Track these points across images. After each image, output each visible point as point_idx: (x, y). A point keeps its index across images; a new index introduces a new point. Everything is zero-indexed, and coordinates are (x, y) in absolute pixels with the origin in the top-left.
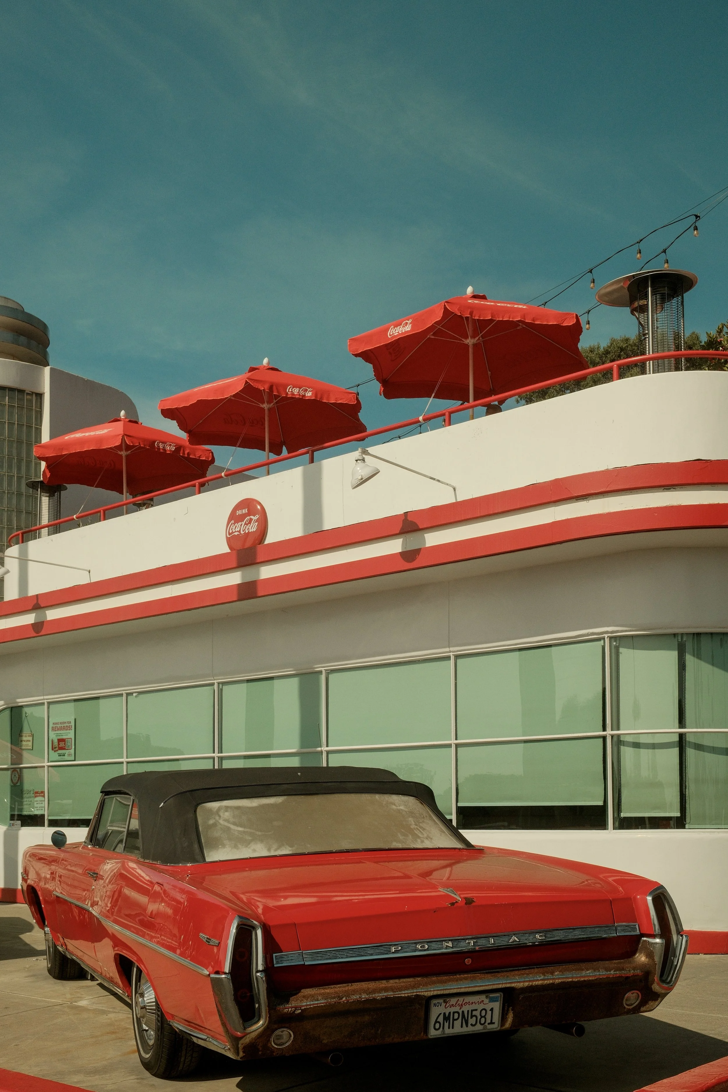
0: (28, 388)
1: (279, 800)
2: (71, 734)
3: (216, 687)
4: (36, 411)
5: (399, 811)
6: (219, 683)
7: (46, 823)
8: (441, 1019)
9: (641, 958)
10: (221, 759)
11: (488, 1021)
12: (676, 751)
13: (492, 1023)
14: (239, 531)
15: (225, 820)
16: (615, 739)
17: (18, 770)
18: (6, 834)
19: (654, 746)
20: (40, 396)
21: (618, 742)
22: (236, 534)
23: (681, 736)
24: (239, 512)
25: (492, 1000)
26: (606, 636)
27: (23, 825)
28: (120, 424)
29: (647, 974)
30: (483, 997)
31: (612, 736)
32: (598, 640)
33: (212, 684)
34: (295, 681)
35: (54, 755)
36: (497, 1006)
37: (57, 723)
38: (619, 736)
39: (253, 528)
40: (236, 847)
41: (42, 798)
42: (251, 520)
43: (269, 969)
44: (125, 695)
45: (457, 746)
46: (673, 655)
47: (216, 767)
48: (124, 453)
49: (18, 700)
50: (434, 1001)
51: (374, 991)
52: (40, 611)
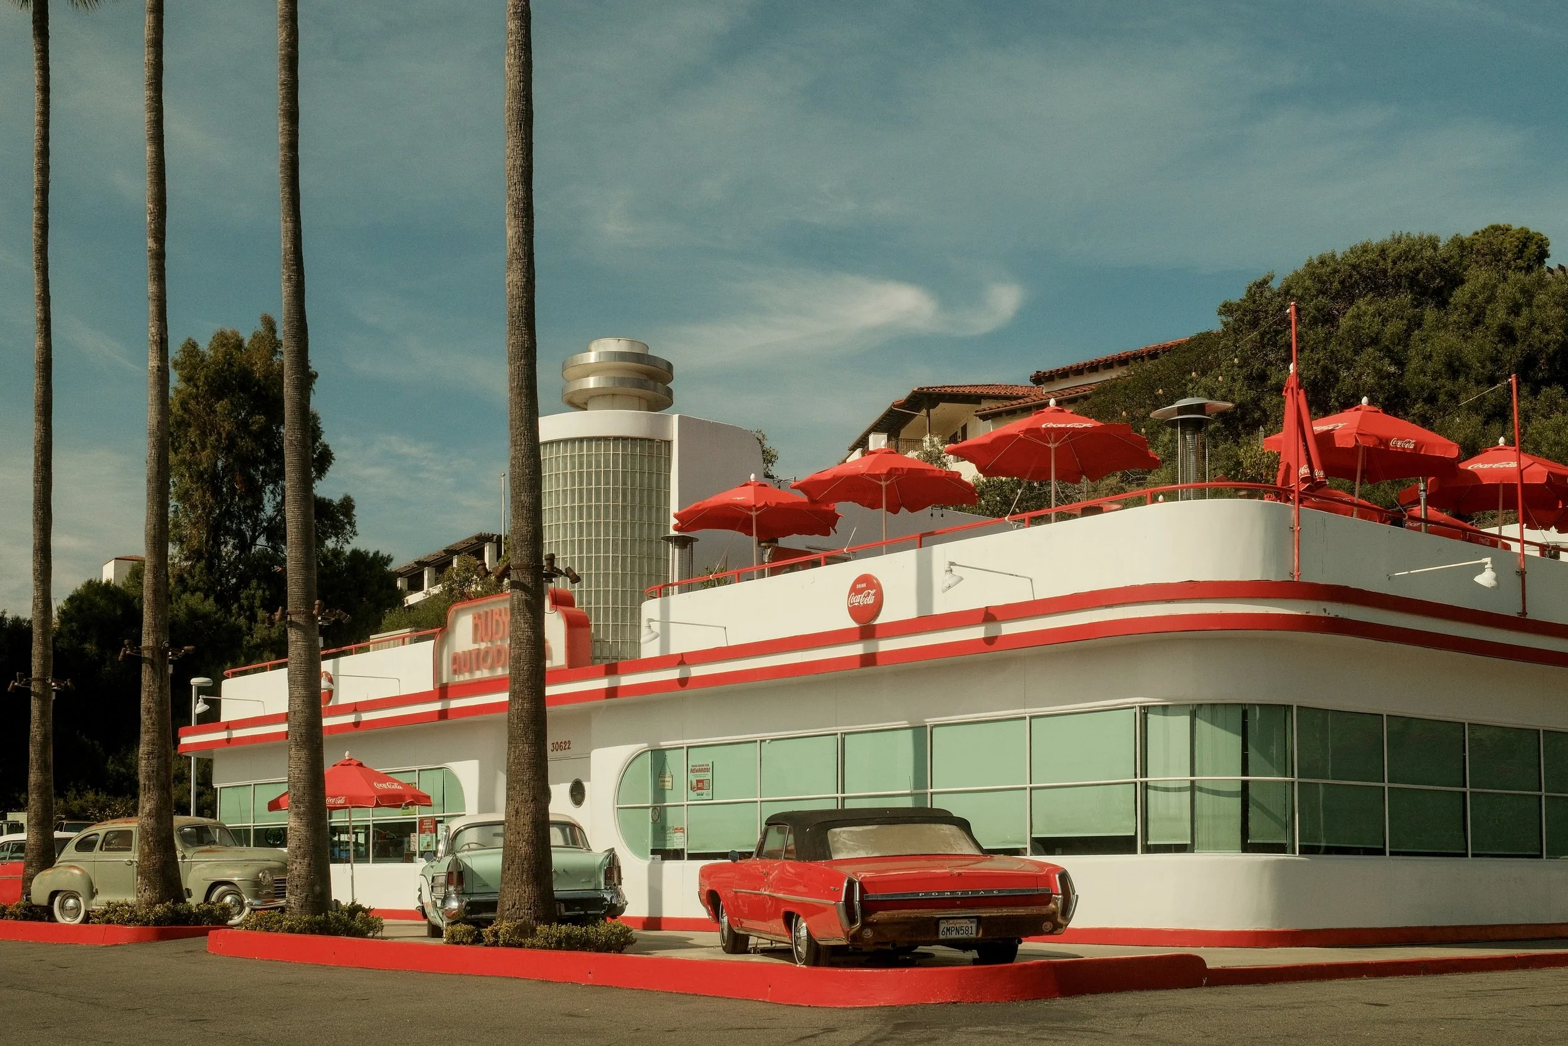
0: (657, 437)
1: (875, 827)
2: (709, 776)
3: (839, 736)
4: (665, 459)
5: (945, 834)
6: (842, 734)
7: (686, 856)
8: (945, 930)
9: (1052, 906)
10: (844, 799)
11: (970, 932)
12: (1188, 793)
13: (971, 934)
14: (859, 603)
15: (843, 838)
16: (1144, 784)
17: (659, 808)
18: (650, 868)
19: (1167, 790)
20: (669, 443)
21: (1146, 786)
22: (856, 604)
23: (1192, 782)
24: (859, 586)
25: (971, 922)
26: (1137, 705)
27: (663, 859)
28: (751, 489)
29: (1054, 913)
30: (967, 921)
31: (1141, 783)
32: (1132, 708)
33: (836, 734)
34: (910, 732)
35: (693, 795)
36: (974, 925)
37: (696, 766)
38: (1146, 783)
39: (870, 600)
40: (849, 852)
41: (682, 834)
42: (869, 593)
43: (861, 900)
44: (759, 742)
45: (1031, 789)
46: (1186, 720)
47: (840, 808)
48: (754, 514)
49: (662, 743)
50: (941, 921)
51: (911, 913)
52: (684, 668)
